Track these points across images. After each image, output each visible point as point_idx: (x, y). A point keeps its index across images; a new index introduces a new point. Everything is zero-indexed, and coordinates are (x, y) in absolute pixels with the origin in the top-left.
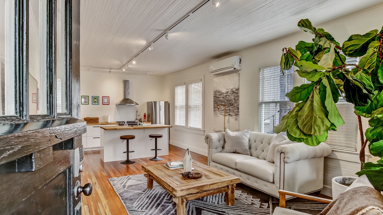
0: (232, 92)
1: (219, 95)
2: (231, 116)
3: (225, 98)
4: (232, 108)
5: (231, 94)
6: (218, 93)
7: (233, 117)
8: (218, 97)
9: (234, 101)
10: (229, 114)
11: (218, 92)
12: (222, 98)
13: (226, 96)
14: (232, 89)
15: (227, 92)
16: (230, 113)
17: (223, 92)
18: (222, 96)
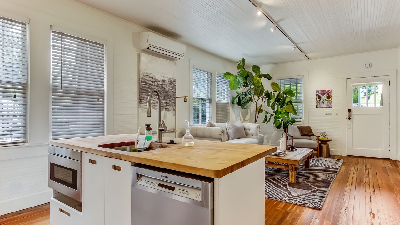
0: (170, 83)
1: (151, 81)
2: (168, 110)
3: (161, 87)
4: (170, 101)
5: (168, 84)
6: (150, 79)
7: (171, 111)
8: (150, 84)
9: (172, 92)
10: (166, 109)
11: (150, 77)
12: (156, 86)
13: (162, 85)
14: (170, 79)
15: (163, 80)
16: (167, 107)
17: (158, 79)
18: (156, 84)
